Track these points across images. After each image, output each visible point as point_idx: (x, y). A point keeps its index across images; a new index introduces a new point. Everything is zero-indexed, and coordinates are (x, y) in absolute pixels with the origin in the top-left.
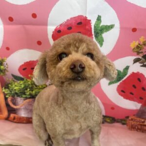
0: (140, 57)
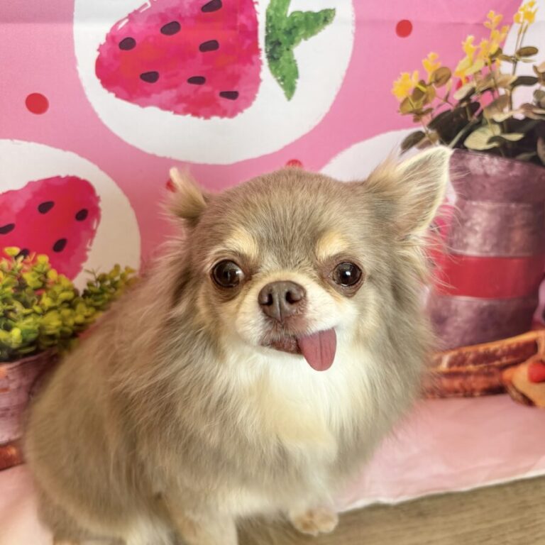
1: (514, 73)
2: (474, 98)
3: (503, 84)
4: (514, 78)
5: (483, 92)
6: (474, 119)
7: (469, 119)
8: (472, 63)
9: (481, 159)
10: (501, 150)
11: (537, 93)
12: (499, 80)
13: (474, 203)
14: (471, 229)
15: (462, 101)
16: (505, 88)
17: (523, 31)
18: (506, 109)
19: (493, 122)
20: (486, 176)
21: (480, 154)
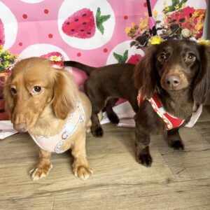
0: (135, 40)
2: (147, 33)
15: (143, 34)
17: (155, 17)
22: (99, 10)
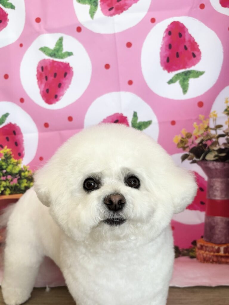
0: (187, 153)
1: (216, 133)
2: (204, 143)
3: (214, 137)
4: (217, 135)
5: (207, 140)
6: (206, 149)
7: (204, 149)
8: (199, 131)
9: (213, 163)
10: (219, 159)
11: (227, 139)
12: (212, 136)
13: (214, 179)
14: (216, 190)
15: (199, 143)
16: (215, 138)
17: (215, 120)
18: (217, 146)
19: (214, 150)
20: (216, 169)
21: (212, 162)
22: (135, 115)
